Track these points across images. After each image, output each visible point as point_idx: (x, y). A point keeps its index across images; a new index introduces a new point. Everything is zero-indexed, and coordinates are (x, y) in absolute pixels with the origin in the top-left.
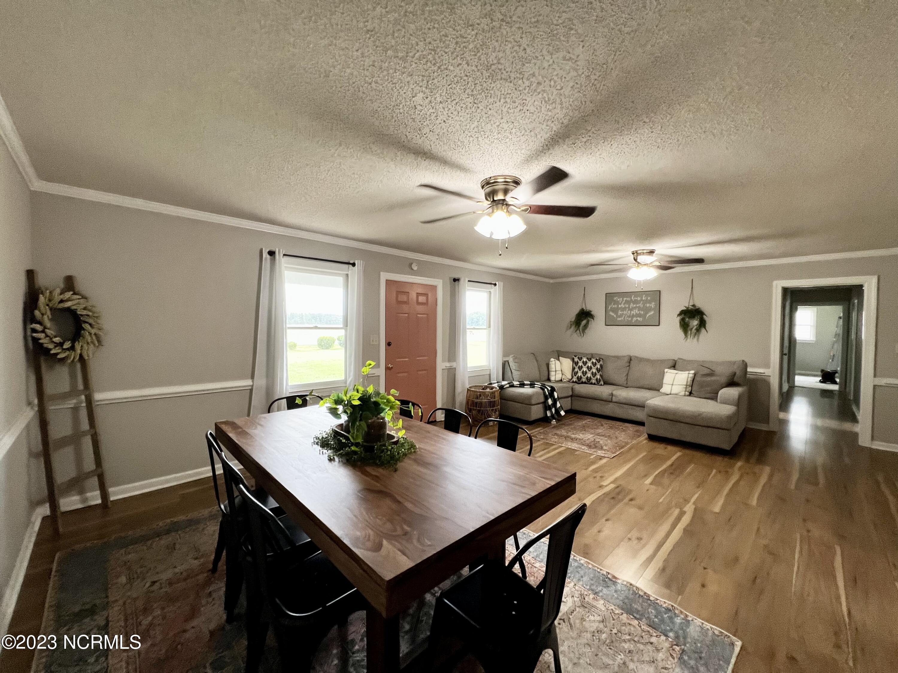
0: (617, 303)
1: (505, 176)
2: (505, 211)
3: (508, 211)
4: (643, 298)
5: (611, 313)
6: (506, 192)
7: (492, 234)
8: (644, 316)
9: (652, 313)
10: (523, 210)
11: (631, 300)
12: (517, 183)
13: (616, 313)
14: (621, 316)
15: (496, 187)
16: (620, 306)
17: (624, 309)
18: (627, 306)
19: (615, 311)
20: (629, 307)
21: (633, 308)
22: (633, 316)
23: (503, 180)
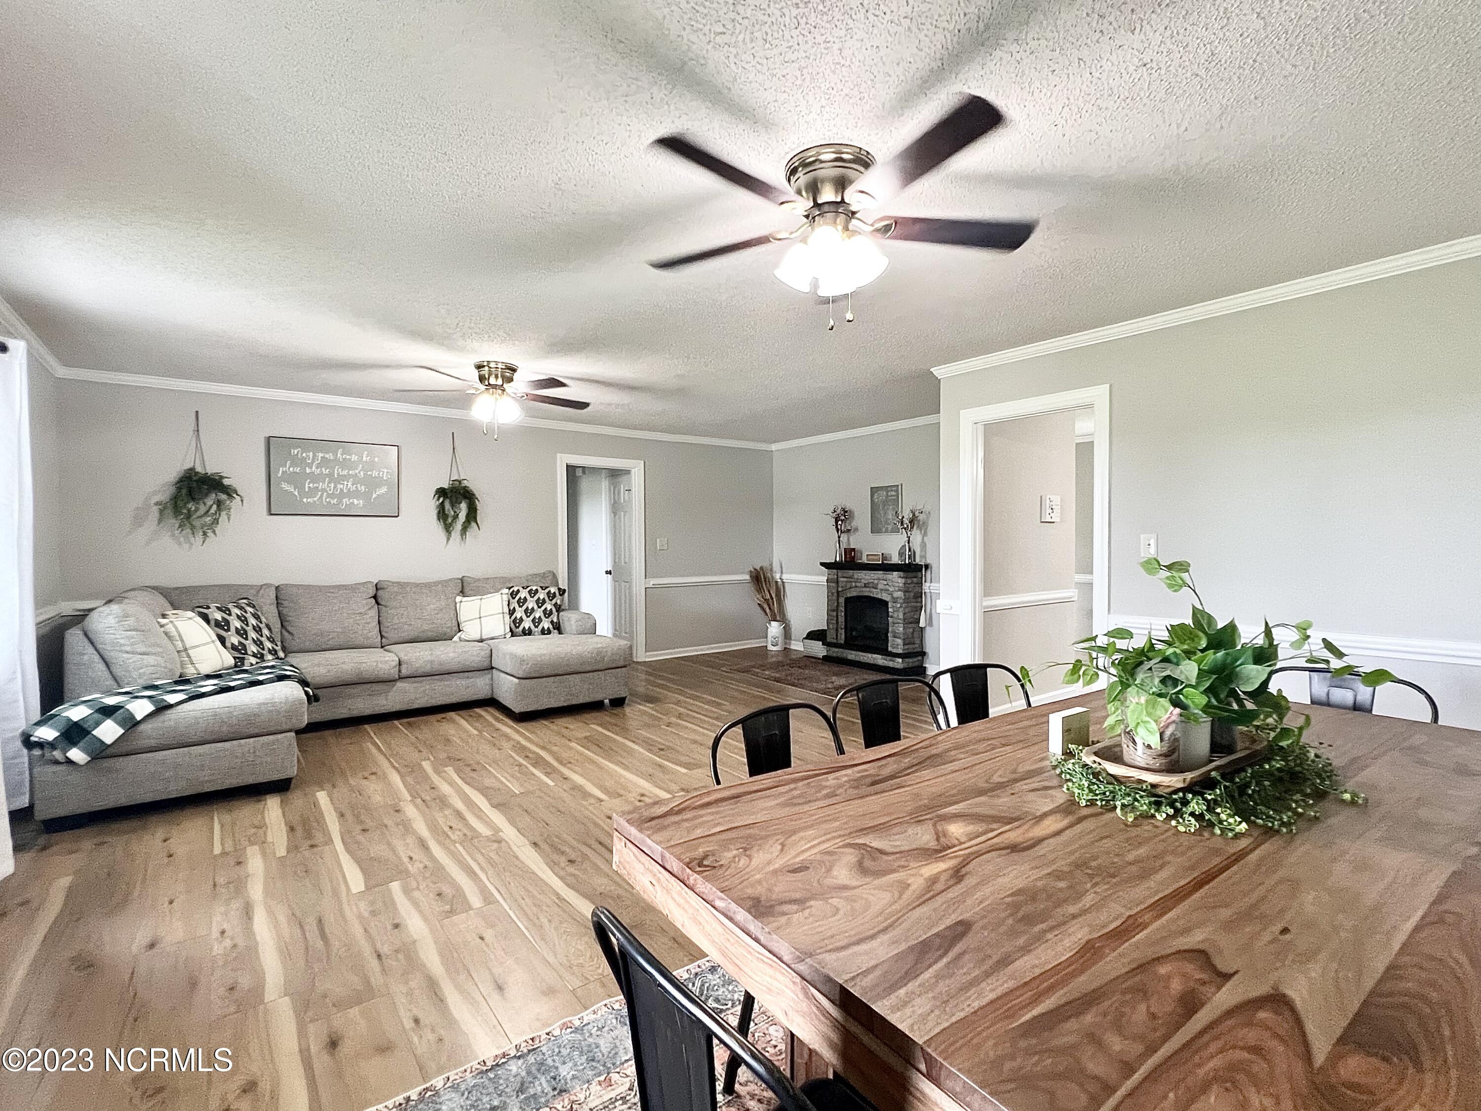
0: (302, 462)
1: (837, 146)
2: (840, 228)
3: (846, 228)
4: (364, 459)
5: (285, 486)
6: (841, 184)
7: (815, 284)
8: (367, 496)
9: (383, 490)
10: (878, 230)
11: (336, 459)
12: (864, 161)
13: (300, 487)
14: (313, 492)
15: (821, 173)
16: (308, 470)
17: (315, 478)
18: (325, 471)
19: (296, 480)
20: (331, 475)
21: (342, 478)
22: (342, 495)
23: (834, 156)
